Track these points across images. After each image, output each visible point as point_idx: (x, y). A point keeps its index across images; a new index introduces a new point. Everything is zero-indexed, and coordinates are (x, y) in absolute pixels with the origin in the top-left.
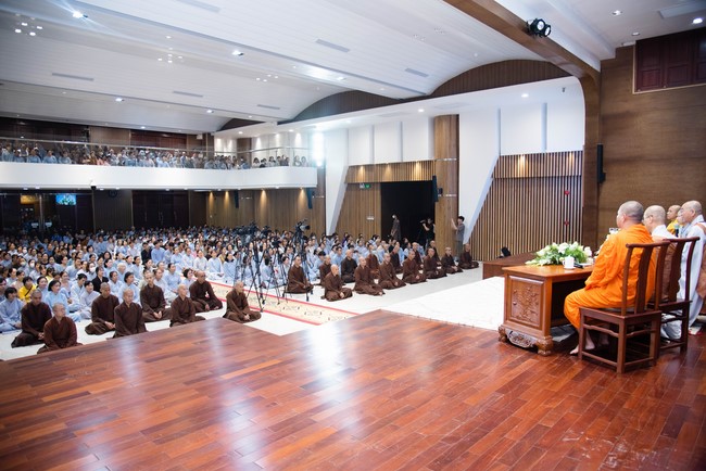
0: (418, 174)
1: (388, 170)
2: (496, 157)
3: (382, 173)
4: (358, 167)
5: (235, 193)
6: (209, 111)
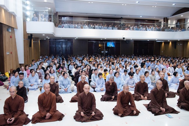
5: (175, 42)
6: (174, 4)
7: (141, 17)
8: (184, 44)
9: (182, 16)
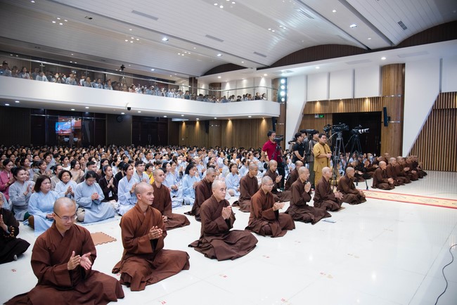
0: (367, 107)
1: (341, 104)
2: (437, 93)
3: (336, 107)
4: (315, 102)
5: (206, 122)
6: (219, 55)
7: (153, 70)
8: (221, 125)
9: (219, 77)
